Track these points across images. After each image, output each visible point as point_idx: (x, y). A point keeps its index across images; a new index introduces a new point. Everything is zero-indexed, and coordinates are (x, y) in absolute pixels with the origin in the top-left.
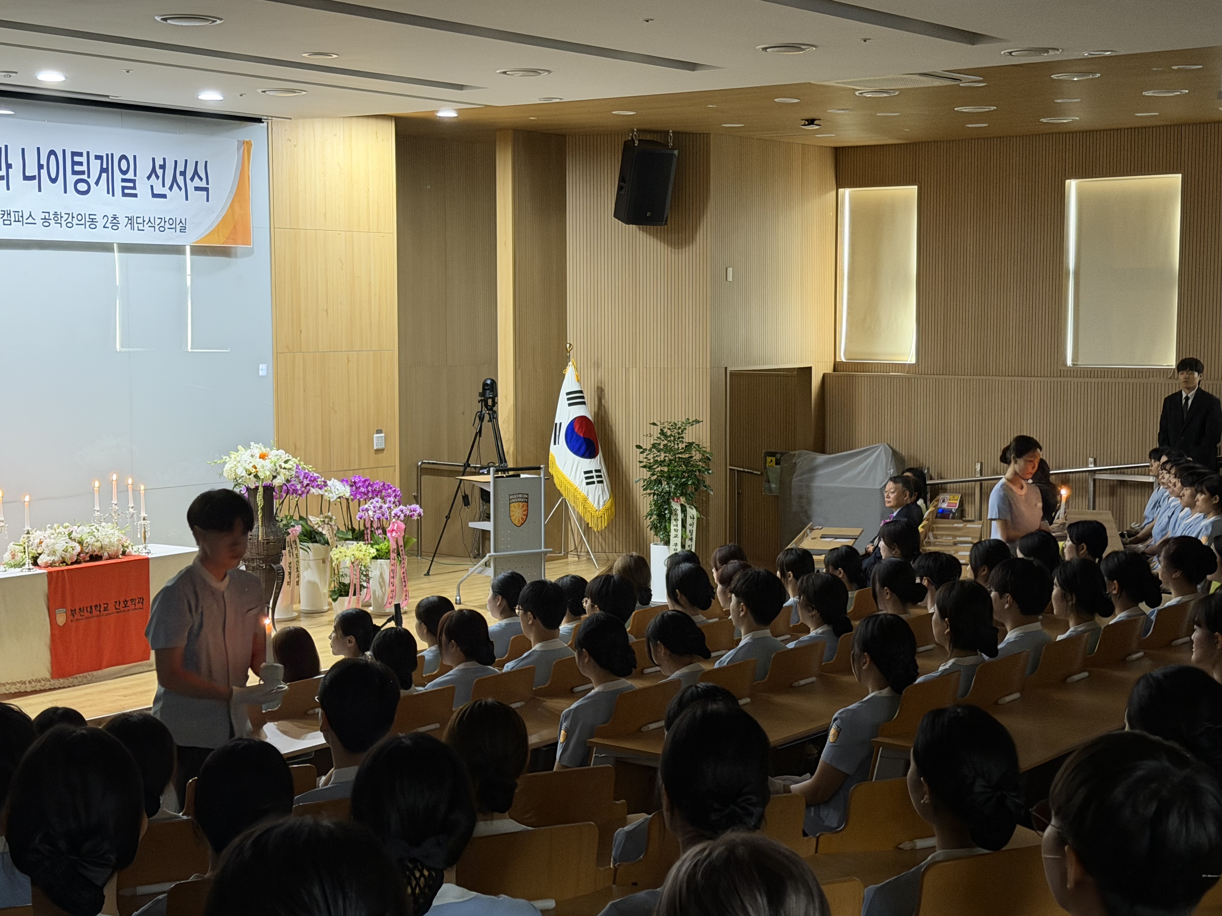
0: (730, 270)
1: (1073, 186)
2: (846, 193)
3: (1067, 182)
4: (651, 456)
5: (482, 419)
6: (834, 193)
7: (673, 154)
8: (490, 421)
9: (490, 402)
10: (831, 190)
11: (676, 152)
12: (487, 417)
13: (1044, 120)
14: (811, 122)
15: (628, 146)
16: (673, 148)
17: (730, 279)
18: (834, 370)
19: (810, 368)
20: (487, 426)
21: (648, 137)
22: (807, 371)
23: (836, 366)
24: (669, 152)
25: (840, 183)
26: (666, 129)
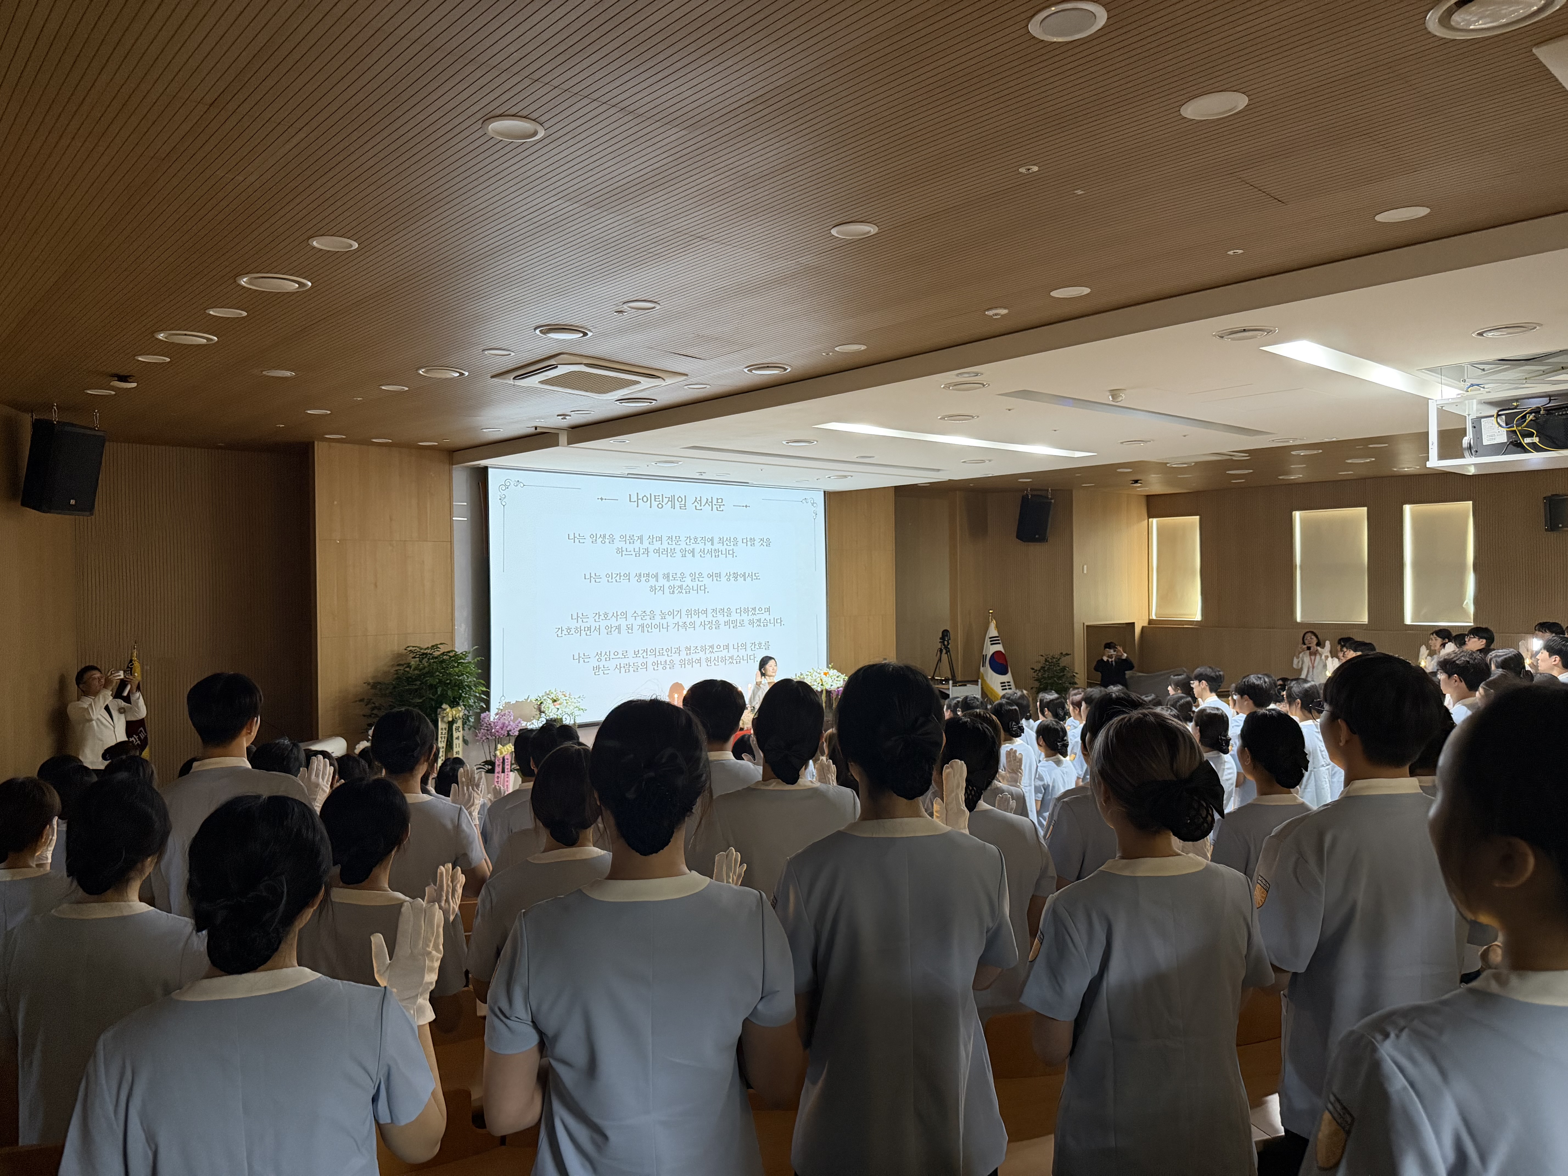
0: (1085, 566)
1: (1297, 515)
2: (1154, 521)
3: (1294, 513)
4: (1040, 674)
5: (941, 651)
6: (1146, 521)
7: (1051, 502)
8: (946, 653)
9: (946, 643)
10: (1144, 520)
11: (1053, 501)
12: (944, 651)
13: (1281, 477)
14: (1136, 482)
15: (1025, 499)
16: (1051, 499)
17: (1085, 572)
18: (1149, 624)
19: (1134, 623)
20: (945, 657)
21: (1035, 493)
22: (1132, 625)
23: (1151, 622)
24: (1049, 501)
25: (1150, 515)
26: (1046, 488)
